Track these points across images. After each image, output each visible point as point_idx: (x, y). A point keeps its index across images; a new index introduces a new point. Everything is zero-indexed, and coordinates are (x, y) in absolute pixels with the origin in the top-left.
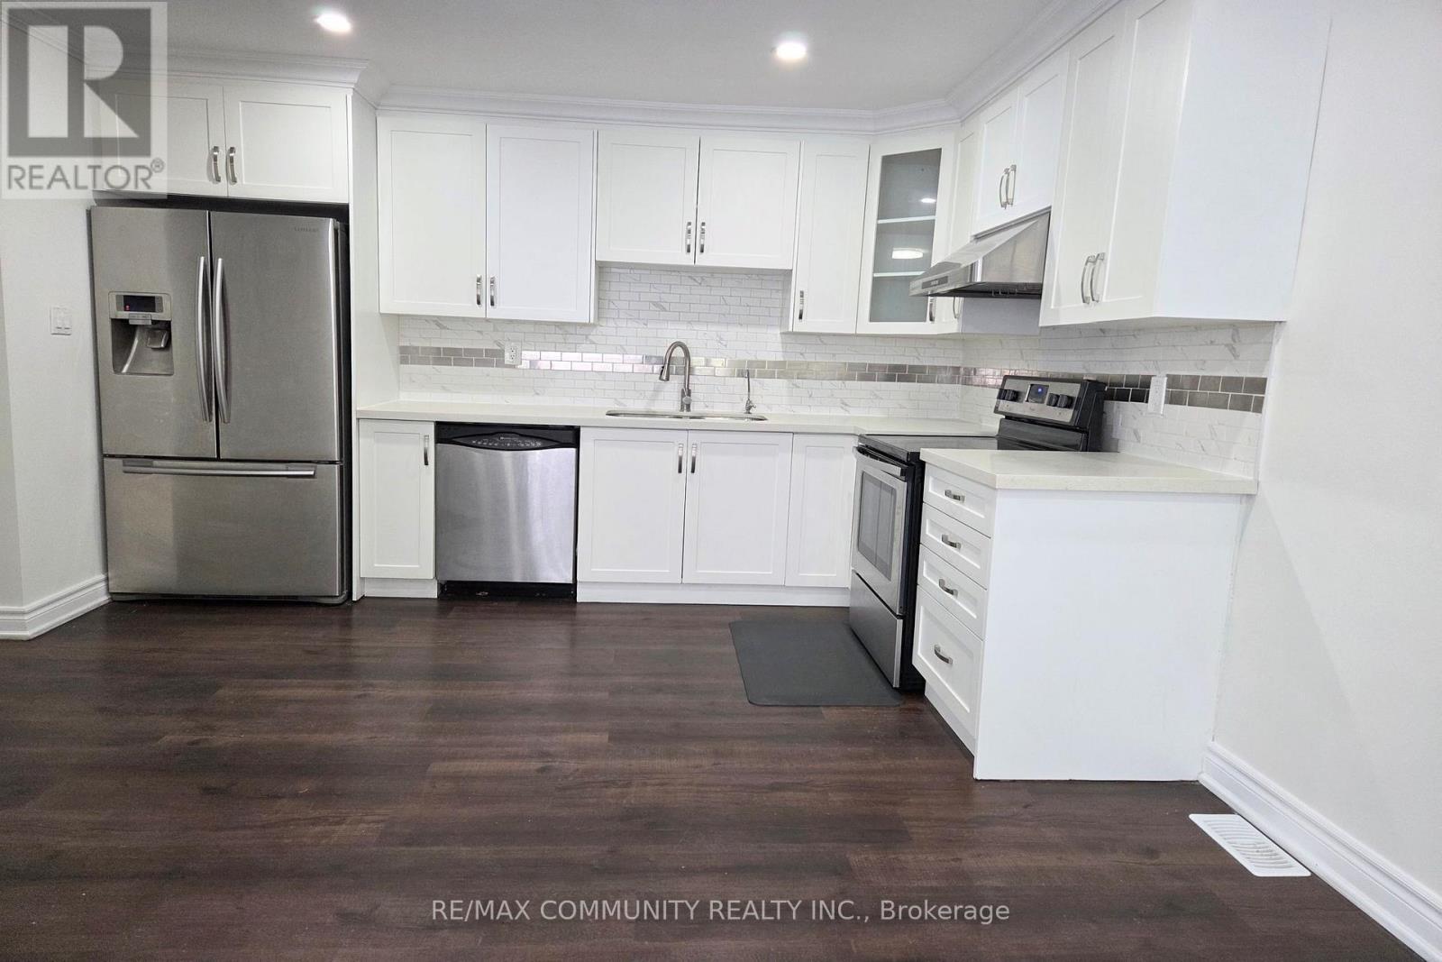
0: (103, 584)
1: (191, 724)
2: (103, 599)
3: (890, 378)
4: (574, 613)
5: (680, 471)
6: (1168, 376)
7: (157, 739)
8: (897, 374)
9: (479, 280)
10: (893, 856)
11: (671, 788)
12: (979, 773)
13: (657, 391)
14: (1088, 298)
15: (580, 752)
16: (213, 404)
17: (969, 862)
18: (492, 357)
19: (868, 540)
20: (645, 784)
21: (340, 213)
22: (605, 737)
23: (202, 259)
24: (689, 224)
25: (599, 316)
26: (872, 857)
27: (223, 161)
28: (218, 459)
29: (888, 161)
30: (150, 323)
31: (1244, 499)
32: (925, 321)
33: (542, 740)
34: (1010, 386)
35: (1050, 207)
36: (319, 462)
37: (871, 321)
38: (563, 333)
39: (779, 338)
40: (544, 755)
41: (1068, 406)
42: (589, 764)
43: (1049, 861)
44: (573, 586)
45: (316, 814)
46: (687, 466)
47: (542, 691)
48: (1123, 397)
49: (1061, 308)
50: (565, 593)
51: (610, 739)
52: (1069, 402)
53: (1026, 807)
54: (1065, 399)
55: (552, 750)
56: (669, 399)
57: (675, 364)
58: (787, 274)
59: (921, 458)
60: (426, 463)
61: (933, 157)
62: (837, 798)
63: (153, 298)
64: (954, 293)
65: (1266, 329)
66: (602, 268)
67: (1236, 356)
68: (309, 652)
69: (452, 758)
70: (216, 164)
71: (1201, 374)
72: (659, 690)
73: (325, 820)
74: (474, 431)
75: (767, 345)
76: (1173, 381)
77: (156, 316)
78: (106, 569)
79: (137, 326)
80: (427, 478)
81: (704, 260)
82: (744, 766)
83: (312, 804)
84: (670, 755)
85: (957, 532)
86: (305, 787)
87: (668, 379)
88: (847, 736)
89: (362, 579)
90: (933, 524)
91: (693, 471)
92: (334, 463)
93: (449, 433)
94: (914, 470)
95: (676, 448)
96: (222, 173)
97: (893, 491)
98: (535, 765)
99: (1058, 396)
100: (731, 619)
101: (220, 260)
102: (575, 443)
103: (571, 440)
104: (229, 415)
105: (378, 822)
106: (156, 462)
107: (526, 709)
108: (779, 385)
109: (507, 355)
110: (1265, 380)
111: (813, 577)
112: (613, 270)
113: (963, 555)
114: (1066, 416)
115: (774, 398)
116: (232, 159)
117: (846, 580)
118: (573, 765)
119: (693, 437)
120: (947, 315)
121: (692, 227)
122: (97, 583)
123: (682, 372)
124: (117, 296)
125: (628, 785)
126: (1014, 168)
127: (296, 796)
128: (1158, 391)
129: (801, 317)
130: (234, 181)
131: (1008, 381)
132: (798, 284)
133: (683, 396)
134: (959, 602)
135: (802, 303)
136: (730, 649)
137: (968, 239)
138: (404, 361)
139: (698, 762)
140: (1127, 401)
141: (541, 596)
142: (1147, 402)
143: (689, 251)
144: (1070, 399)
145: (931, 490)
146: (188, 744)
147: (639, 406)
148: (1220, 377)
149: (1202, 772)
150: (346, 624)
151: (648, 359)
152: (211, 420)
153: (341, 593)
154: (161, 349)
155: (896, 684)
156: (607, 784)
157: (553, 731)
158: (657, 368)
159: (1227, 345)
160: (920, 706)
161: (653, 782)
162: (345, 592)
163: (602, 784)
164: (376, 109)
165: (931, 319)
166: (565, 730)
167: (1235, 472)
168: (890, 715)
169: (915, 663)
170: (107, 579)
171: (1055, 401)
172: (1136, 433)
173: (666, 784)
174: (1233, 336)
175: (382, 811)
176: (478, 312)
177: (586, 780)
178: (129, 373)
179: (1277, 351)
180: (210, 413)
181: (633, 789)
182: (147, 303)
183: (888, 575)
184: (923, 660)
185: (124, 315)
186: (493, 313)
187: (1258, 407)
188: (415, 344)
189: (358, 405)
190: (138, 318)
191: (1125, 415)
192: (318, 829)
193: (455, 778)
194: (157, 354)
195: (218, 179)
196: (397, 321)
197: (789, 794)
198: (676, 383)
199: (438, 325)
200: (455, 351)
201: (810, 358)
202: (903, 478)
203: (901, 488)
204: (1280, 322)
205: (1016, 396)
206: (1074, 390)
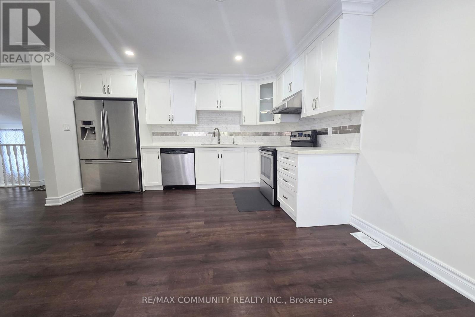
0: (82, 190)
1: (96, 226)
2: (82, 194)
3: (264, 135)
4: (196, 192)
5: (218, 157)
6: (332, 127)
7: (87, 230)
8: (265, 134)
9: (169, 116)
10: (280, 251)
11: (221, 236)
12: (297, 226)
13: (212, 140)
14: (315, 108)
15: (198, 227)
16: (106, 146)
17: (301, 251)
18: (174, 134)
19: (263, 171)
20: (214, 235)
21: (135, 100)
22: (203, 223)
23: (102, 112)
24: (218, 101)
25: (198, 124)
26: (275, 252)
27: (106, 89)
28: (108, 159)
29: (261, 86)
30: (90, 127)
31: (356, 154)
32: (272, 121)
33: (187, 224)
34: (293, 134)
35: (302, 90)
36: (133, 159)
37: (260, 122)
38: (190, 127)
39: (239, 127)
40: (188, 228)
41: (309, 137)
42: (199, 230)
43: (320, 249)
44: (195, 185)
45: (125, 250)
46: (220, 156)
47: (188, 212)
48: (321, 134)
49: (307, 112)
50: (193, 187)
51: (205, 223)
52: (309, 136)
53: (310, 234)
54: (308, 135)
55: (190, 227)
56: (215, 142)
57: (216, 134)
58: (240, 112)
59: (276, 150)
60: (159, 158)
61: (271, 85)
62: (263, 235)
63: (90, 121)
64: (279, 113)
65: (359, 113)
66: (198, 112)
67: (351, 120)
68: (131, 205)
69: (163, 231)
70: (104, 90)
71: (342, 126)
72: (216, 209)
73: (127, 252)
74: (169, 150)
75: (237, 128)
76: (334, 128)
77: (91, 126)
78: (82, 187)
79: (87, 128)
80: (159, 161)
81: (221, 109)
82: (239, 228)
83: (124, 247)
84: (220, 227)
85: (287, 166)
86: (123, 242)
87: (214, 137)
88: (263, 218)
89: (145, 186)
90: (280, 165)
91: (222, 157)
92: (136, 159)
93: (163, 151)
94: (275, 153)
95: (217, 152)
96: (106, 92)
97: (270, 159)
98: (185, 231)
99: (306, 135)
100: (232, 191)
101: (106, 112)
102: (194, 152)
103: (192, 151)
104: (110, 149)
105: (142, 251)
106: (93, 161)
107: (183, 216)
108: (240, 137)
109: (177, 133)
110: (360, 125)
111: (251, 180)
112: (201, 113)
113: (289, 172)
114: (308, 139)
115: (239, 141)
116: (108, 89)
117: (258, 181)
118: (195, 231)
119: (221, 149)
120: (278, 118)
121: (218, 102)
122: (80, 190)
123: (218, 135)
124: (82, 121)
125: (209, 236)
126: (292, 83)
127: (121, 245)
128: (330, 131)
129: (244, 121)
130: (109, 93)
131: (292, 133)
132: (243, 114)
133: (218, 140)
134: (289, 184)
135: (244, 118)
136: (233, 198)
137: (281, 101)
138: (153, 135)
139: (227, 228)
140: (322, 134)
141: (188, 188)
142: (328, 134)
143: (218, 107)
144: (309, 135)
145: (279, 157)
146: (94, 231)
147: (209, 143)
148: (347, 126)
149: (350, 222)
150: (142, 197)
151: (210, 133)
152: (106, 150)
153: (140, 190)
154: (93, 134)
155: (273, 204)
156: (204, 236)
157: (190, 222)
158: (212, 135)
159: (349, 118)
160: (280, 210)
161: (216, 234)
162: (141, 189)
163: (203, 236)
164: (143, 77)
165: (274, 120)
166: (193, 221)
167: (353, 148)
168: (272, 212)
169: (277, 199)
170: (83, 189)
171: (305, 136)
172: (325, 142)
173: (220, 235)
174: (350, 116)
175: (143, 248)
176: (170, 123)
177: (198, 235)
178: (86, 139)
179: (363, 117)
180: (106, 148)
181: (211, 237)
182: (89, 123)
183: (270, 179)
184: (279, 198)
185: (84, 126)
186: (173, 123)
187: (359, 132)
188: (156, 131)
189: (142, 145)
190: (87, 126)
191: (322, 138)
192: (125, 254)
193: (164, 236)
194: (93, 135)
195: (105, 93)
196: (151, 126)
197: (251, 235)
198: (216, 138)
199: (161, 127)
200: (165, 133)
201: (246, 131)
202: (272, 155)
203: (272, 158)
204: (363, 111)
205: (295, 136)
206: (310, 133)
